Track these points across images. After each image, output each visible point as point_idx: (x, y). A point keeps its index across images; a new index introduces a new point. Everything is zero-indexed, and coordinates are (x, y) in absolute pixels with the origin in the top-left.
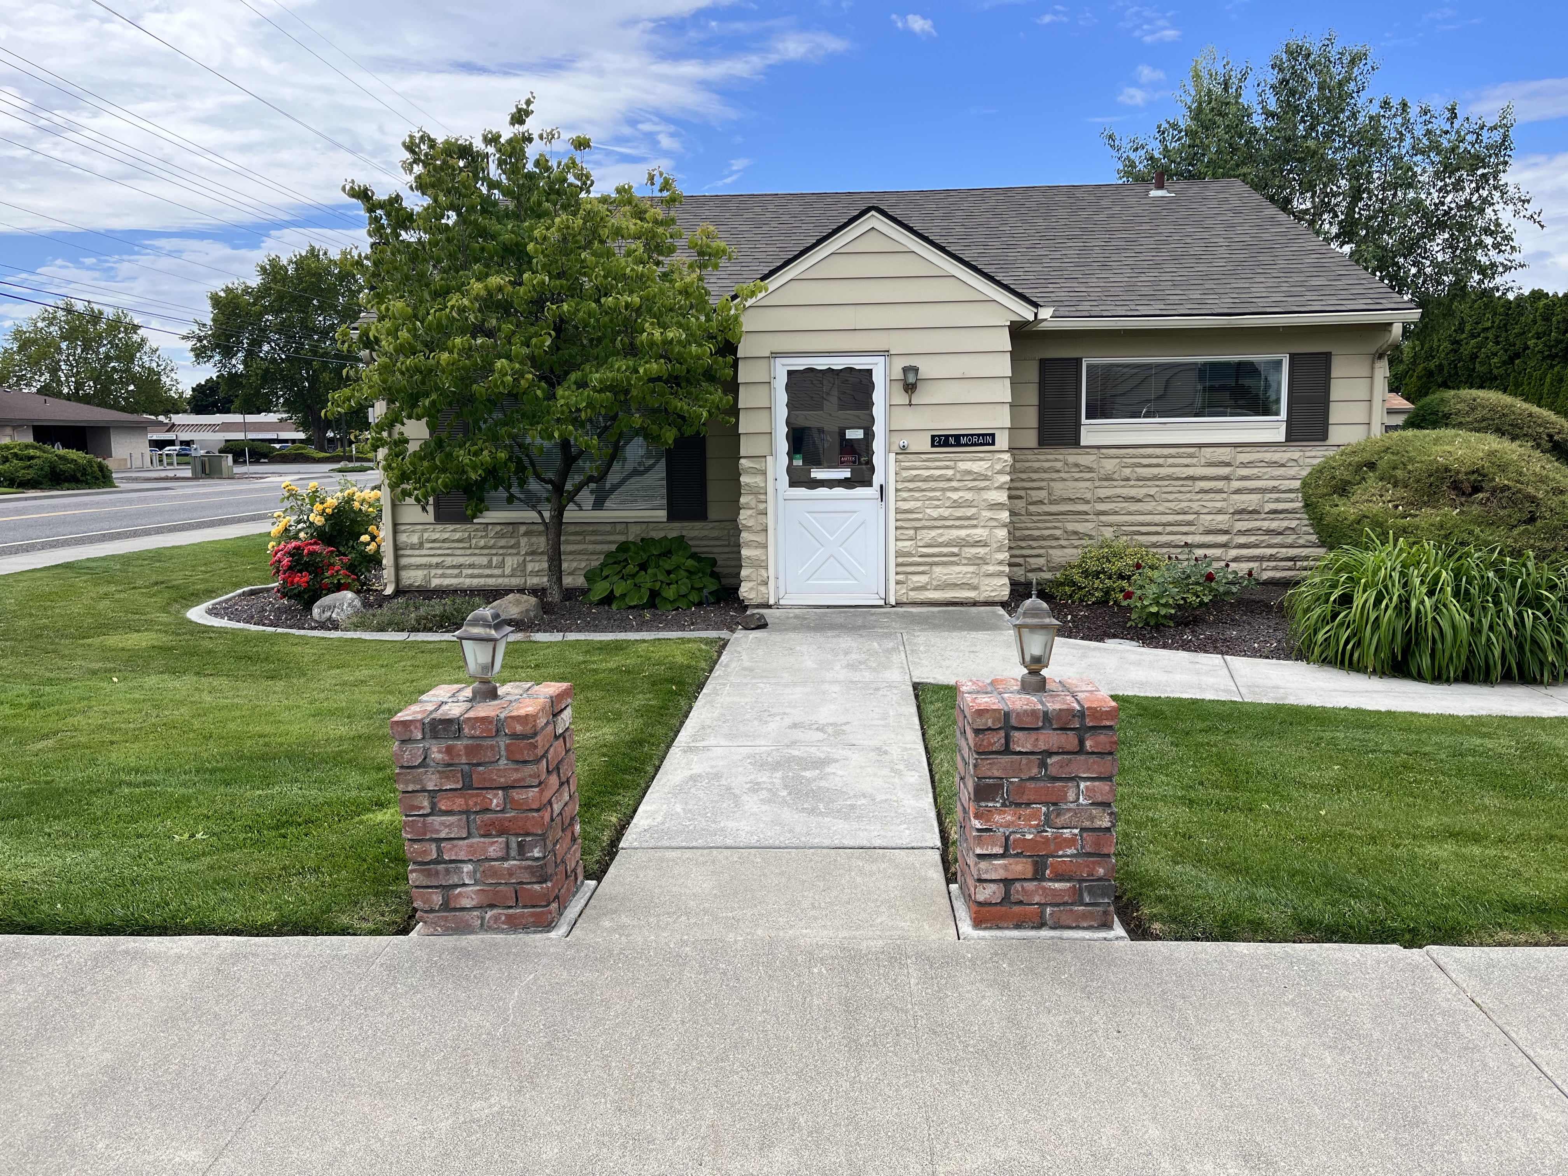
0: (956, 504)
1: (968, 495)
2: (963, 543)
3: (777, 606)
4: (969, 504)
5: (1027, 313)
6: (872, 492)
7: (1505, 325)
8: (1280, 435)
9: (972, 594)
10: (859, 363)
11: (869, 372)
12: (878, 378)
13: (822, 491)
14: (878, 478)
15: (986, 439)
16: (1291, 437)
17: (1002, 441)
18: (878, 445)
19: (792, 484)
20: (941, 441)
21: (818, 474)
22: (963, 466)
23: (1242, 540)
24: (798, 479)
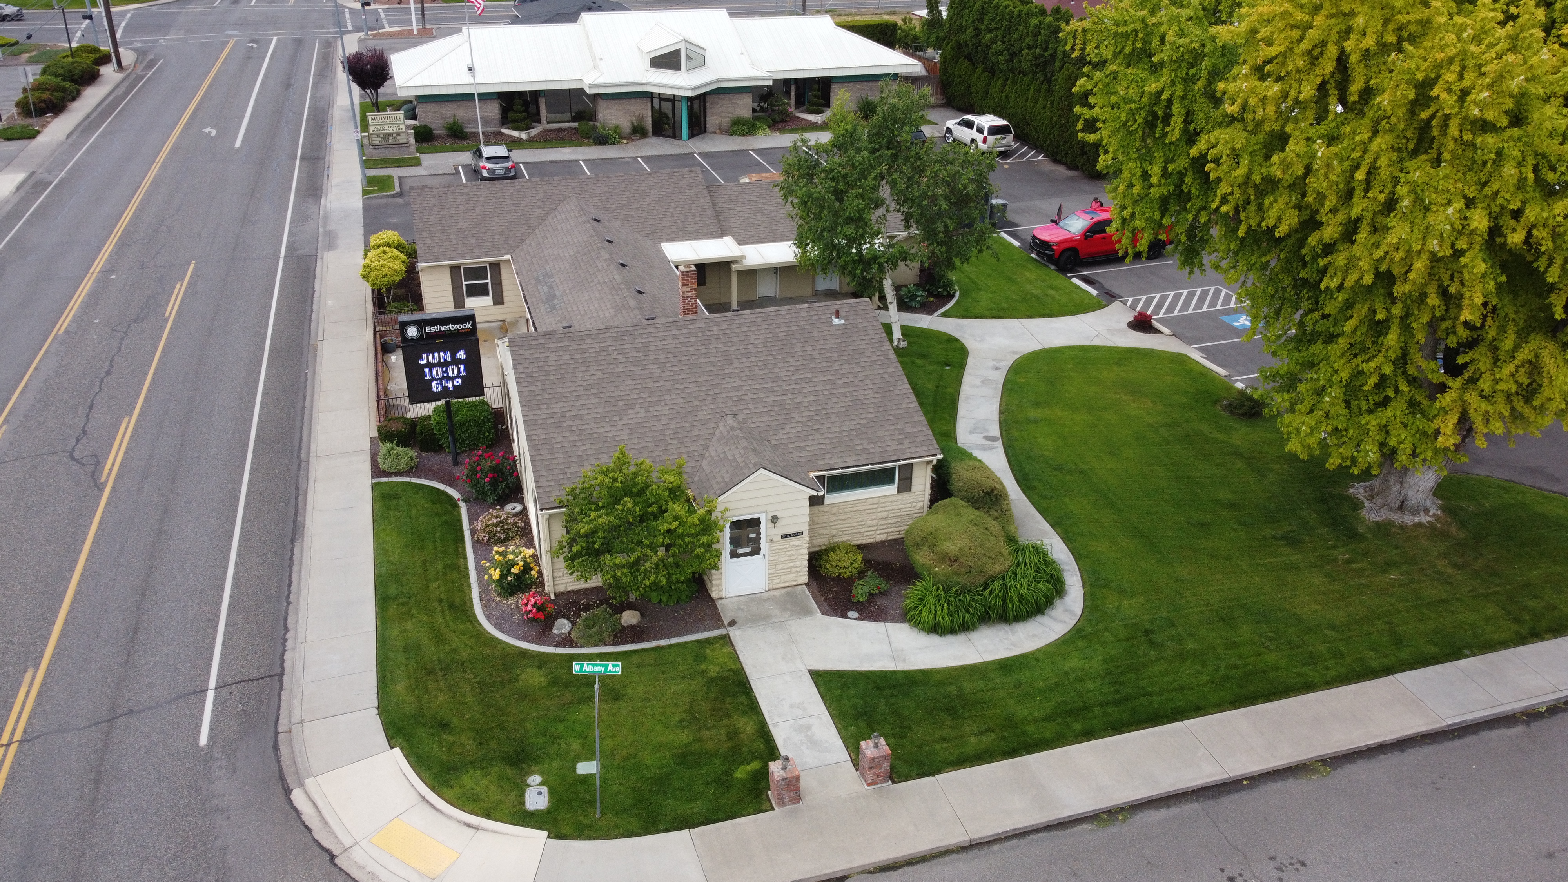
0: (790, 556)
1: (794, 552)
2: (791, 568)
3: (726, 598)
4: (794, 555)
5: (815, 493)
6: (760, 557)
7: (1009, 29)
8: (895, 491)
9: (795, 583)
10: (755, 516)
11: (759, 519)
12: (763, 521)
13: (742, 558)
14: (762, 552)
15: (801, 533)
16: (899, 492)
17: (806, 534)
18: (763, 541)
19: (731, 557)
20: (784, 536)
21: (740, 551)
22: (792, 543)
23: (881, 527)
24: (734, 555)
